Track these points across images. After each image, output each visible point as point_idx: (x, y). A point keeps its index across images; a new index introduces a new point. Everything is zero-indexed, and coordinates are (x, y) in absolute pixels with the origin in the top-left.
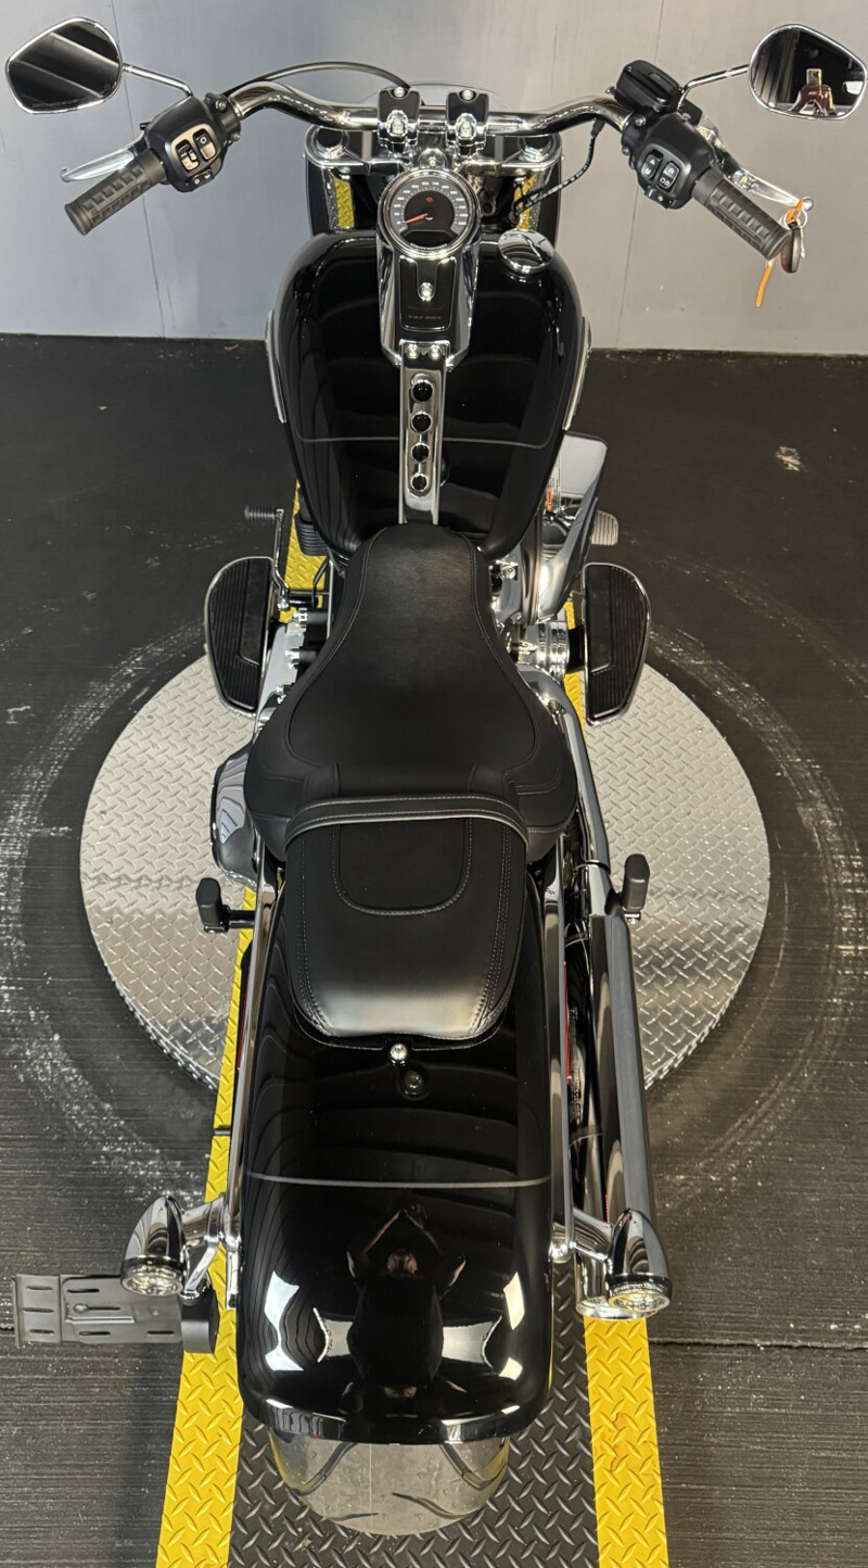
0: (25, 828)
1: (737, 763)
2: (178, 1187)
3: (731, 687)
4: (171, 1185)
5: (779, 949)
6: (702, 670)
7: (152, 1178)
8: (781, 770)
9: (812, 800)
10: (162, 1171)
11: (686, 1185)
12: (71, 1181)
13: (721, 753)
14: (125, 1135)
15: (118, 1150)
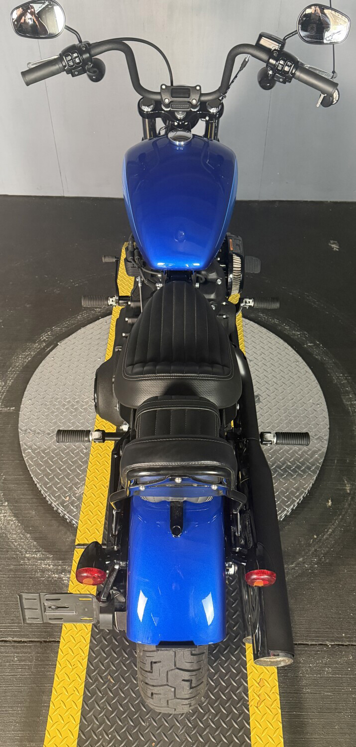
1: (314, 376)
2: (60, 573)
3: (311, 343)
4: (57, 572)
5: (335, 460)
6: (298, 336)
7: (49, 569)
8: (334, 379)
9: (348, 393)
10: (53, 565)
11: (294, 569)
12: (11, 570)
13: (307, 372)
14: (37, 549)
15: (33, 556)
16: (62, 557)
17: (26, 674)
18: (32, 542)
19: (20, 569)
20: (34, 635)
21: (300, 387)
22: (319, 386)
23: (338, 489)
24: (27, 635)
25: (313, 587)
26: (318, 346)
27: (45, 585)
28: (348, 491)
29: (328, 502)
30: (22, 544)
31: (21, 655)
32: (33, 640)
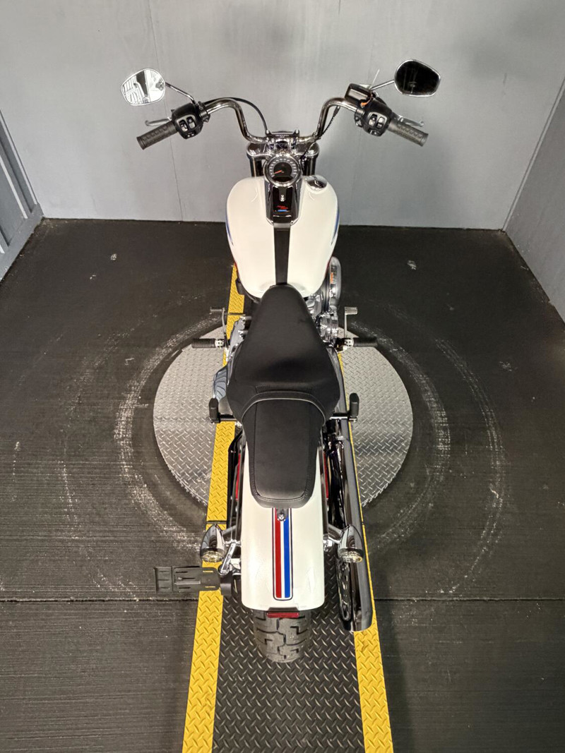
0: (133, 404)
1: (399, 377)
3: (395, 349)
4: (190, 542)
5: (418, 447)
6: (385, 343)
7: (183, 540)
8: (415, 379)
10: (187, 537)
12: (152, 541)
13: (393, 374)
14: (173, 523)
15: (170, 529)
16: (194, 529)
17: (169, 627)
18: (168, 518)
19: (160, 540)
22: (404, 386)
23: (420, 472)
26: (401, 351)
28: (428, 473)
29: (412, 483)
30: (161, 519)
31: (163, 611)
32: (173, 599)
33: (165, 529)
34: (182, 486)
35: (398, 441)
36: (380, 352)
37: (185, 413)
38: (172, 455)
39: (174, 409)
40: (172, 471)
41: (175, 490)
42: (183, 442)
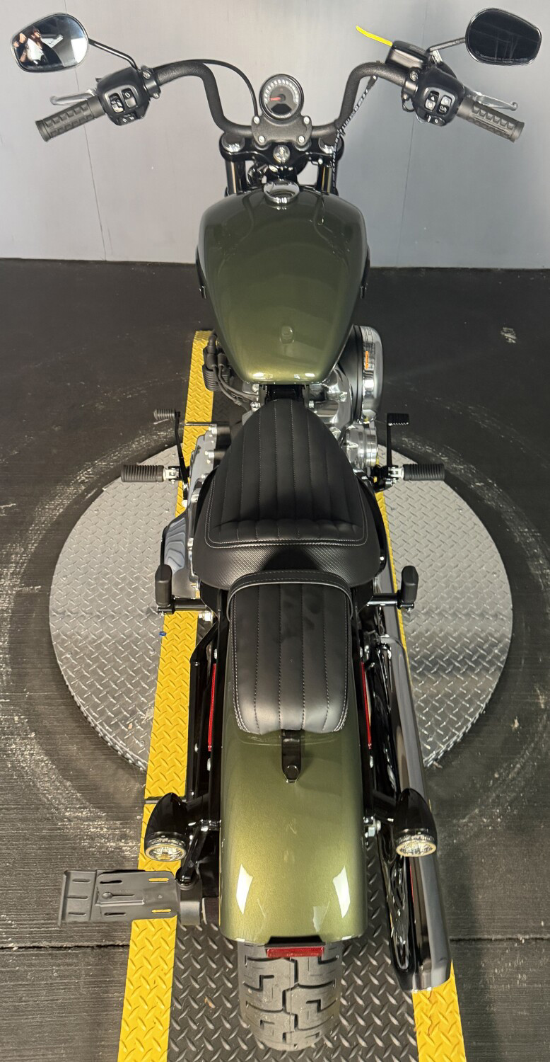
0: (12, 587)
1: (486, 531)
2: (118, 840)
3: (480, 482)
4: (113, 838)
5: (521, 658)
6: (461, 472)
7: (100, 834)
8: (515, 536)
9: (536, 556)
10: (107, 828)
11: (467, 826)
12: (44, 838)
13: (475, 524)
14: (81, 804)
15: (77, 814)
16: (121, 815)
17: (72, 997)
18: (73, 794)
19: (57, 836)
20: (82, 936)
21: (467, 547)
22: (494, 546)
23: (528, 702)
24: (71, 937)
25: (495, 851)
26: (489, 486)
27: (97, 860)
28: (543, 706)
29: (514, 723)
30: (60, 796)
31: (62, 968)
32: (80, 944)
33: (67, 814)
34: (101, 735)
35: (486, 646)
36: (453, 487)
37: (107, 600)
38: (83, 678)
39: (87, 595)
40: (83, 709)
41: (87, 742)
42: (104, 653)
